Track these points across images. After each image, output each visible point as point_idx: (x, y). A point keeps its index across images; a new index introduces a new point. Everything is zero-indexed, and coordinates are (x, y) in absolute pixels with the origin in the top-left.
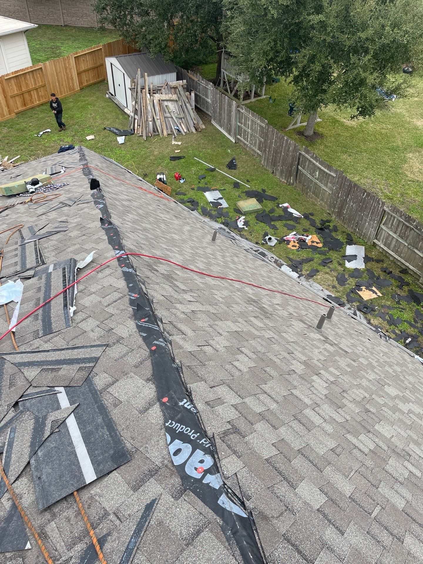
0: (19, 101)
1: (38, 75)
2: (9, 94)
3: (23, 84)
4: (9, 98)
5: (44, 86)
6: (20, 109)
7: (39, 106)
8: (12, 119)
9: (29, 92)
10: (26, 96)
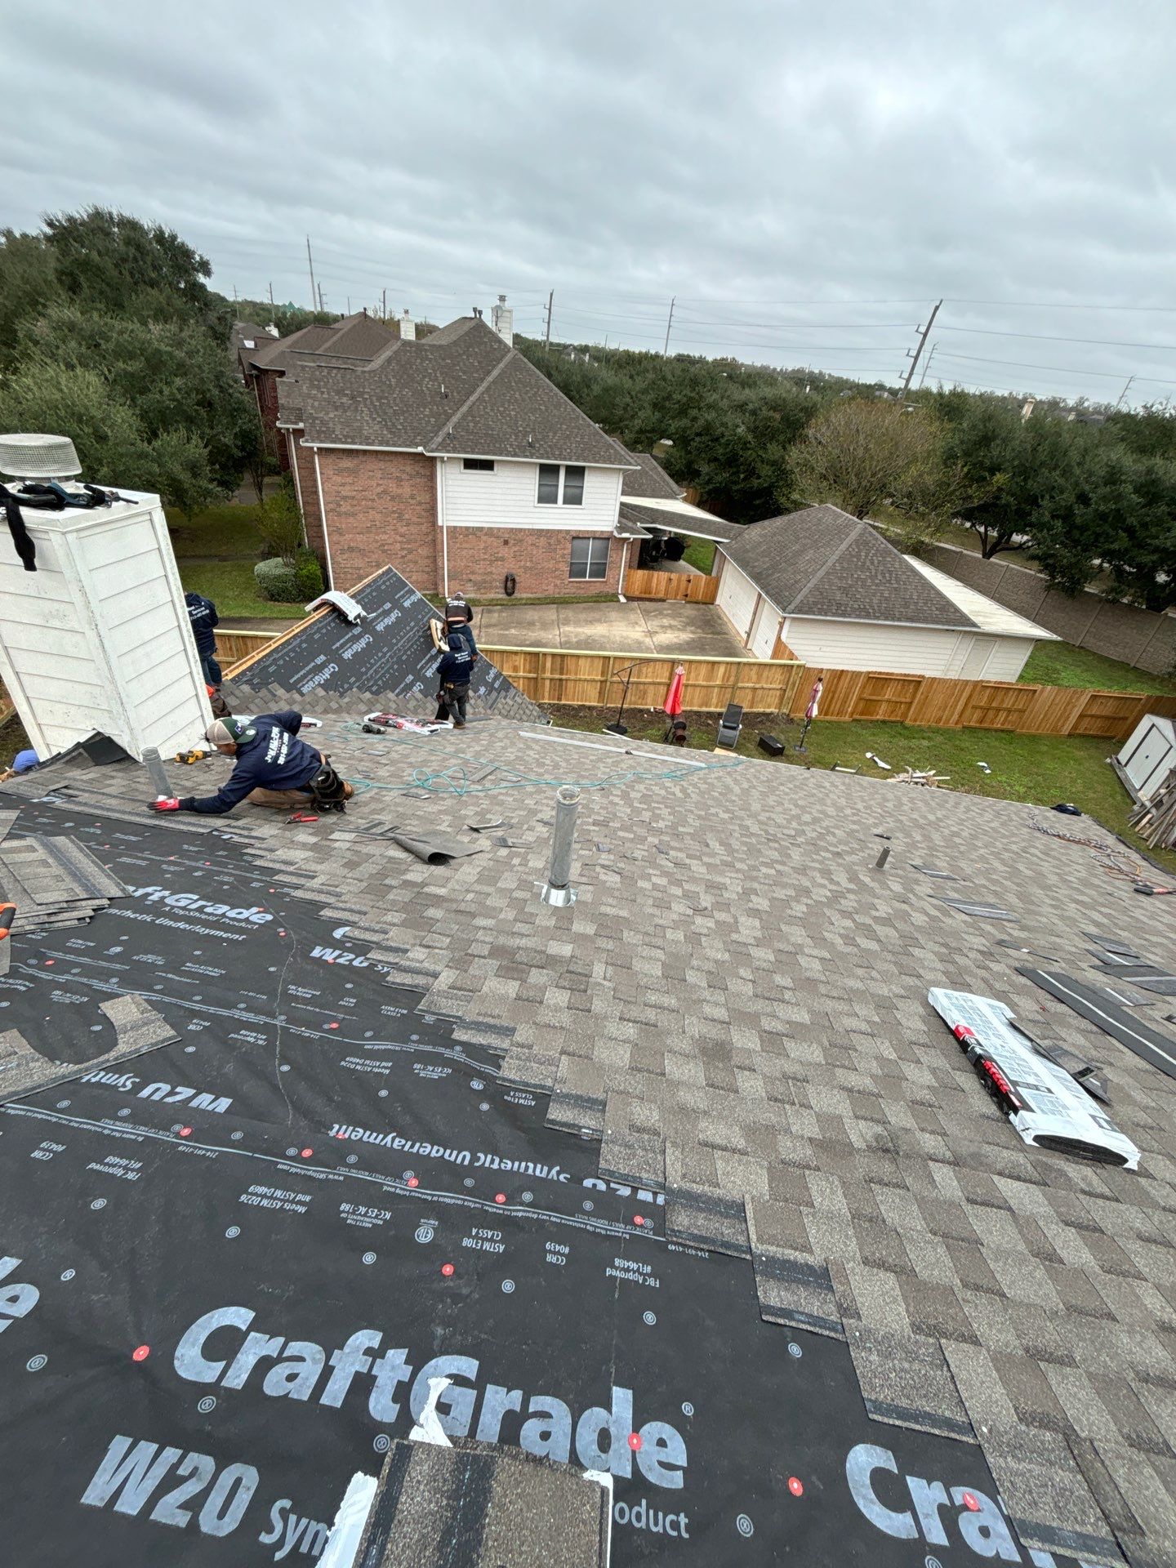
0: (977, 715)
1: (1024, 698)
2: (973, 702)
3: (999, 699)
4: (970, 705)
5: (1023, 711)
6: (972, 724)
7: (996, 730)
8: (954, 731)
9: (998, 710)
10: (991, 713)
